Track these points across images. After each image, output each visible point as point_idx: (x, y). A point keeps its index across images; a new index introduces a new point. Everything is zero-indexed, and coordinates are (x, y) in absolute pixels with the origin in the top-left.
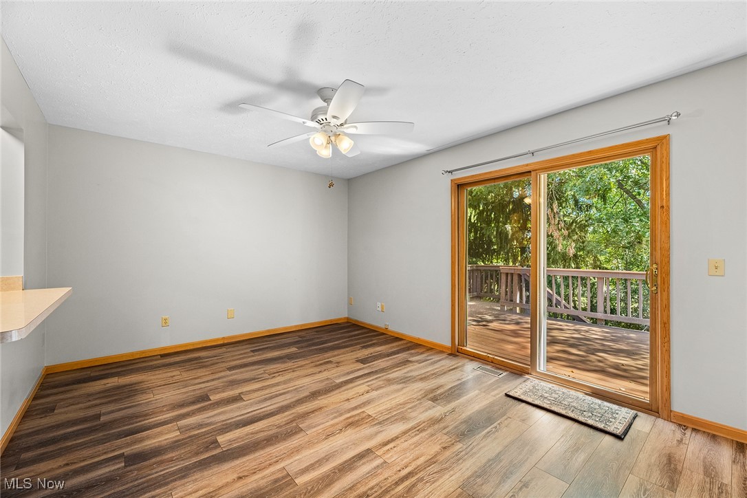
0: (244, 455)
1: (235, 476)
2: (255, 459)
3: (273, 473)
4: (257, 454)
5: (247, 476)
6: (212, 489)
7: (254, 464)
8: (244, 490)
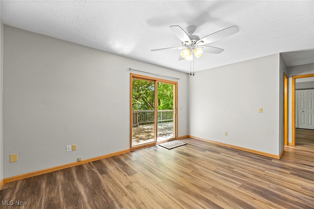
0: (243, 202)
1: (255, 201)
2: (242, 198)
3: (243, 190)
4: (239, 198)
5: (252, 197)
6: (268, 206)
7: (244, 197)
8: (258, 196)
